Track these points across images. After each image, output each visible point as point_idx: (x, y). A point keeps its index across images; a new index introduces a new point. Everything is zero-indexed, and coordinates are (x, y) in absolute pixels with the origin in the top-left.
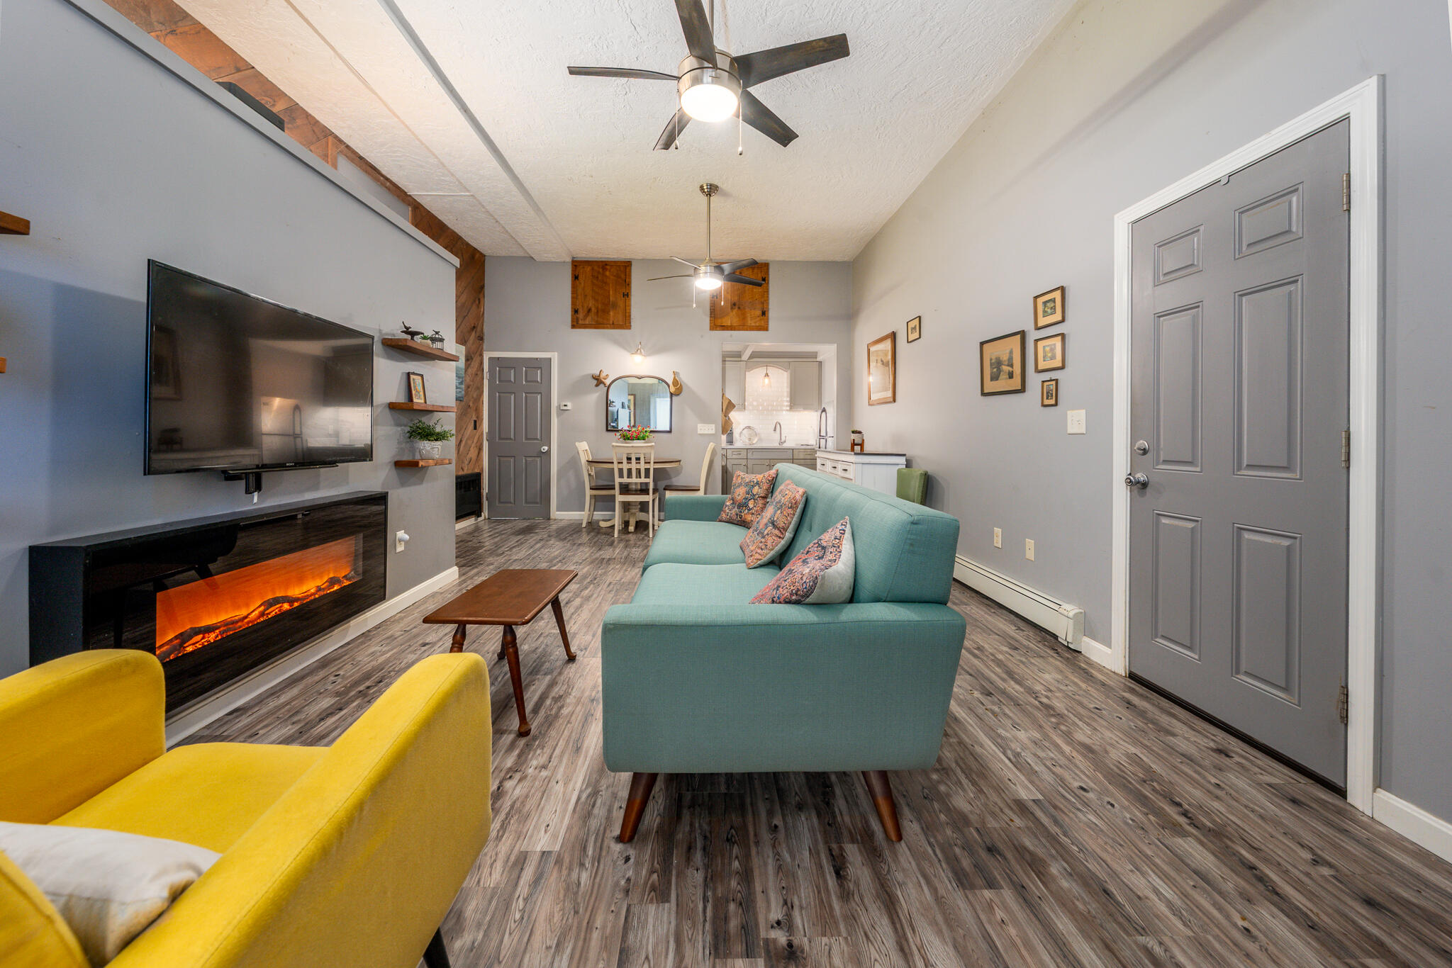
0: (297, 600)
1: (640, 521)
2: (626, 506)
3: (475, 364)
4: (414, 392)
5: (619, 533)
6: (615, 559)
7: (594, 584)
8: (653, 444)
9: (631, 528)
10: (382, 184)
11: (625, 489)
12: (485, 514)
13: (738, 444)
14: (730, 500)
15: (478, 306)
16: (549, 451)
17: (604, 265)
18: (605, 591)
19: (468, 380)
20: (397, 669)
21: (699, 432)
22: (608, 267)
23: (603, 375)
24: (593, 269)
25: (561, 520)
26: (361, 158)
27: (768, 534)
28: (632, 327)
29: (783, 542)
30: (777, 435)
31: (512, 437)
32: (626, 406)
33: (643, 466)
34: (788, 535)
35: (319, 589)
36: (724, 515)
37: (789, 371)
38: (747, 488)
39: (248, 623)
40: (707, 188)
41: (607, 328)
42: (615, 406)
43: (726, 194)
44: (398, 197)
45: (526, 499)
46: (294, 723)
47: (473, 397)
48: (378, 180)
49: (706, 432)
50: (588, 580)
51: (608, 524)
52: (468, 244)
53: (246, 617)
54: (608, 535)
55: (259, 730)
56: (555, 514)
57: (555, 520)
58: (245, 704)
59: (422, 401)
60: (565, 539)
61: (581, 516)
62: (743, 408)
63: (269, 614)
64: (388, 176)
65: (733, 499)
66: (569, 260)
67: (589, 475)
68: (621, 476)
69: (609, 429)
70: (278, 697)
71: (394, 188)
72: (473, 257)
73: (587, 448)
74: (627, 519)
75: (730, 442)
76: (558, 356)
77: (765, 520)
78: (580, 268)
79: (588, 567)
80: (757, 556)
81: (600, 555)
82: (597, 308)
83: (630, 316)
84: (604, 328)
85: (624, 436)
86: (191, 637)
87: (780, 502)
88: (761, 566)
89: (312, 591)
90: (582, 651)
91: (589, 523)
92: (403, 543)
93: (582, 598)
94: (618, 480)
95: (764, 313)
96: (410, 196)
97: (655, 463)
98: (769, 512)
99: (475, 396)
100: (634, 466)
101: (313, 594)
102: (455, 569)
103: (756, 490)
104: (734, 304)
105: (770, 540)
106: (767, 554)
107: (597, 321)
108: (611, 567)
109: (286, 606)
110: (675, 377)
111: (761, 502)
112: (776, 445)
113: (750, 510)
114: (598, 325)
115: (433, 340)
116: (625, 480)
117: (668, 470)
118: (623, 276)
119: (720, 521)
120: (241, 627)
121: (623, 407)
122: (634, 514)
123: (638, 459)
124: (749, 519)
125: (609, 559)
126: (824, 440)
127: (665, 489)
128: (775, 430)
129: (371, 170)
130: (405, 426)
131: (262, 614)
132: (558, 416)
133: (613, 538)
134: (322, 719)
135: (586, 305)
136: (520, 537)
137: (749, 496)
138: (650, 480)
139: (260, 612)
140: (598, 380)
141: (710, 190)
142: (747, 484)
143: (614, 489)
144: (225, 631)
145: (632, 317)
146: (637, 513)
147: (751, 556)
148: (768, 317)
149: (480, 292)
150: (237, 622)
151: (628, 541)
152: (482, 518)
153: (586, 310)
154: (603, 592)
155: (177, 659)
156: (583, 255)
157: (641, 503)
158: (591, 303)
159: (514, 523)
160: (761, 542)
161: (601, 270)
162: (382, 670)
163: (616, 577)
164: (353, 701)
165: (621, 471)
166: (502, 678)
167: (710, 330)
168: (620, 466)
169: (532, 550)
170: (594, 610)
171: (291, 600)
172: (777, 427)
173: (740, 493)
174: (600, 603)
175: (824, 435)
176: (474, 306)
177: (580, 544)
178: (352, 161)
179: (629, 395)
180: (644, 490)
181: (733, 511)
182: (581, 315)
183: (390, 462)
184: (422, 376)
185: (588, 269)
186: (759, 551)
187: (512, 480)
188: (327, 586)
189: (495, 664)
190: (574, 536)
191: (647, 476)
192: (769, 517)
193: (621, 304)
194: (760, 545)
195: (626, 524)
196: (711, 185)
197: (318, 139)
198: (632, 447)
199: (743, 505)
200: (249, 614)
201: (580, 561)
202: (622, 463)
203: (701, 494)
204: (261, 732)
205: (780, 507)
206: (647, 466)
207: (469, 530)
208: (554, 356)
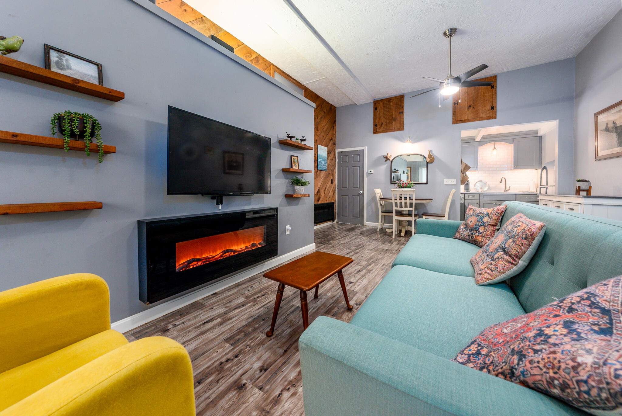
0: (237, 251)
1: (408, 231)
2: (400, 223)
3: (332, 155)
4: (293, 164)
5: (395, 236)
6: (390, 250)
7: (375, 263)
8: (415, 189)
9: (402, 234)
10: (292, 82)
11: (399, 213)
12: (336, 220)
13: (472, 190)
14: (464, 224)
15: (333, 130)
16: (363, 193)
17: (389, 100)
18: (380, 268)
19: (329, 162)
20: (272, 290)
21: (445, 183)
22: (392, 100)
23: (388, 156)
24: (384, 103)
25: (368, 226)
26: (284, 72)
27: (498, 258)
28: (405, 129)
29: (515, 268)
30: (503, 185)
31: (347, 187)
32: (406, 173)
33: (408, 201)
34: (522, 263)
35: (246, 248)
36: (458, 235)
37: (512, 145)
38: (478, 218)
39: (215, 259)
40: (449, 32)
41: (391, 131)
42: (399, 172)
43: (463, 33)
44: (298, 86)
45: (353, 215)
46: (226, 307)
47: (331, 169)
48: (290, 80)
49: (450, 183)
50: (372, 260)
51: (391, 230)
52: (328, 103)
53: (215, 256)
54: (389, 236)
55: (214, 307)
56: (366, 223)
57: (366, 226)
58: (218, 292)
59: (297, 168)
60: (368, 235)
61: (378, 225)
62: (476, 168)
63: (225, 256)
64: (294, 78)
65: (466, 224)
66: (372, 101)
67: (381, 205)
68: (396, 206)
69: (392, 182)
70: (229, 292)
71: (297, 83)
72: (331, 109)
73: (381, 192)
74: (400, 229)
75: (467, 189)
76: (368, 149)
77: (495, 246)
78: (377, 104)
79: (374, 253)
80: (487, 276)
81: (383, 247)
82: (386, 122)
83: (403, 123)
84: (390, 132)
85: (399, 186)
86: (191, 263)
87: (512, 231)
88: (490, 285)
89: (244, 248)
90: (357, 305)
91: (382, 229)
92: (289, 231)
93: (367, 270)
94: (394, 208)
95: (492, 108)
96: (303, 85)
97: (415, 200)
98: (499, 239)
99: (332, 169)
100: (403, 201)
101: (244, 250)
102: (314, 244)
103: (486, 219)
104: (470, 106)
105: (501, 264)
106: (497, 276)
107: (386, 129)
108: (387, 254)
109: (232, 254)
110: (429, 153)
111: (490, 229)
112: (502, 192)
113: (480, 233)
114: (386, 131)
115: (302, 140)
116: (399, 208)
117: (425, 204)
118: (400, 103)
119: (456, 238)
120: (212, 260)
121: (404, 173)
122: (404, 227)
123: (406, 198)
124: (480, 240)
125: (387, 250)
126: (545, 189)
127: (423, 215)
128: (501, 182)
129: (287, 77)
130: (290, 179)
131: (221, 256)
132: (367, 177)
133: (391, 238)
134: (235, 309)
135: (380, 122)
136: (347, 232)
137: (480, 223)
138: (413, 209)
139: (220, 255)
140: (386, 158)
141: (452, 32)
142: (478, 215)
143: (393, 213)
144: (205, 262)
145: (404, 124)
146: (406, 227)
147: (481, 274)
148: (496, 110)
149: (334, 124)
150: (210, 258)
151: (400, 241)
152: (335, 222)
153: (380, 124)
154: (379, 269)
155: (185, 270)
156: (379, 97)
157: (408, 221)
158: (383, 120)
159: (347, 226)
160: (491, 264)
161: (388, 103)
162: (267, 289)
163: (388, 261)
164: (250, 303)
165: (396, 203)
166: (312, 311)
167: (453, 124)
168: (396, 201)
169: (351, 239)
170: (371, 279)
171: (234, 251)
172: (503, 180)
173: (472, 220)
174: (375, 276)
175: (545, 184)
176: (331, 130)
177: (374, 239)
178: (280, 74)
179: (407, 167)
180: (410, 215)
181: (466, 233)
182: (378, 127)
183: (283, 195)
184: (297, 157)
185: (382, 103)
186: (489, 271)
187: (347, 206)
188: (251, 247)
189: (312, 300)
190: (372, 235)
191: (411, 206)
192: (499, 243)
193: (398, 118)
194: (491, 266)
195: (400, 231)
196: (451, 29)
197: (267, 67)
198: (402, 191)
199: (474, 229)
200: (216, 256)
201: (372, 249)
202: (397, 199)
203: (445, 219)
204: (215, 308)
205: (513, 236)
206: (411, 202)
207: (328, 227)
208: (366, 149)
